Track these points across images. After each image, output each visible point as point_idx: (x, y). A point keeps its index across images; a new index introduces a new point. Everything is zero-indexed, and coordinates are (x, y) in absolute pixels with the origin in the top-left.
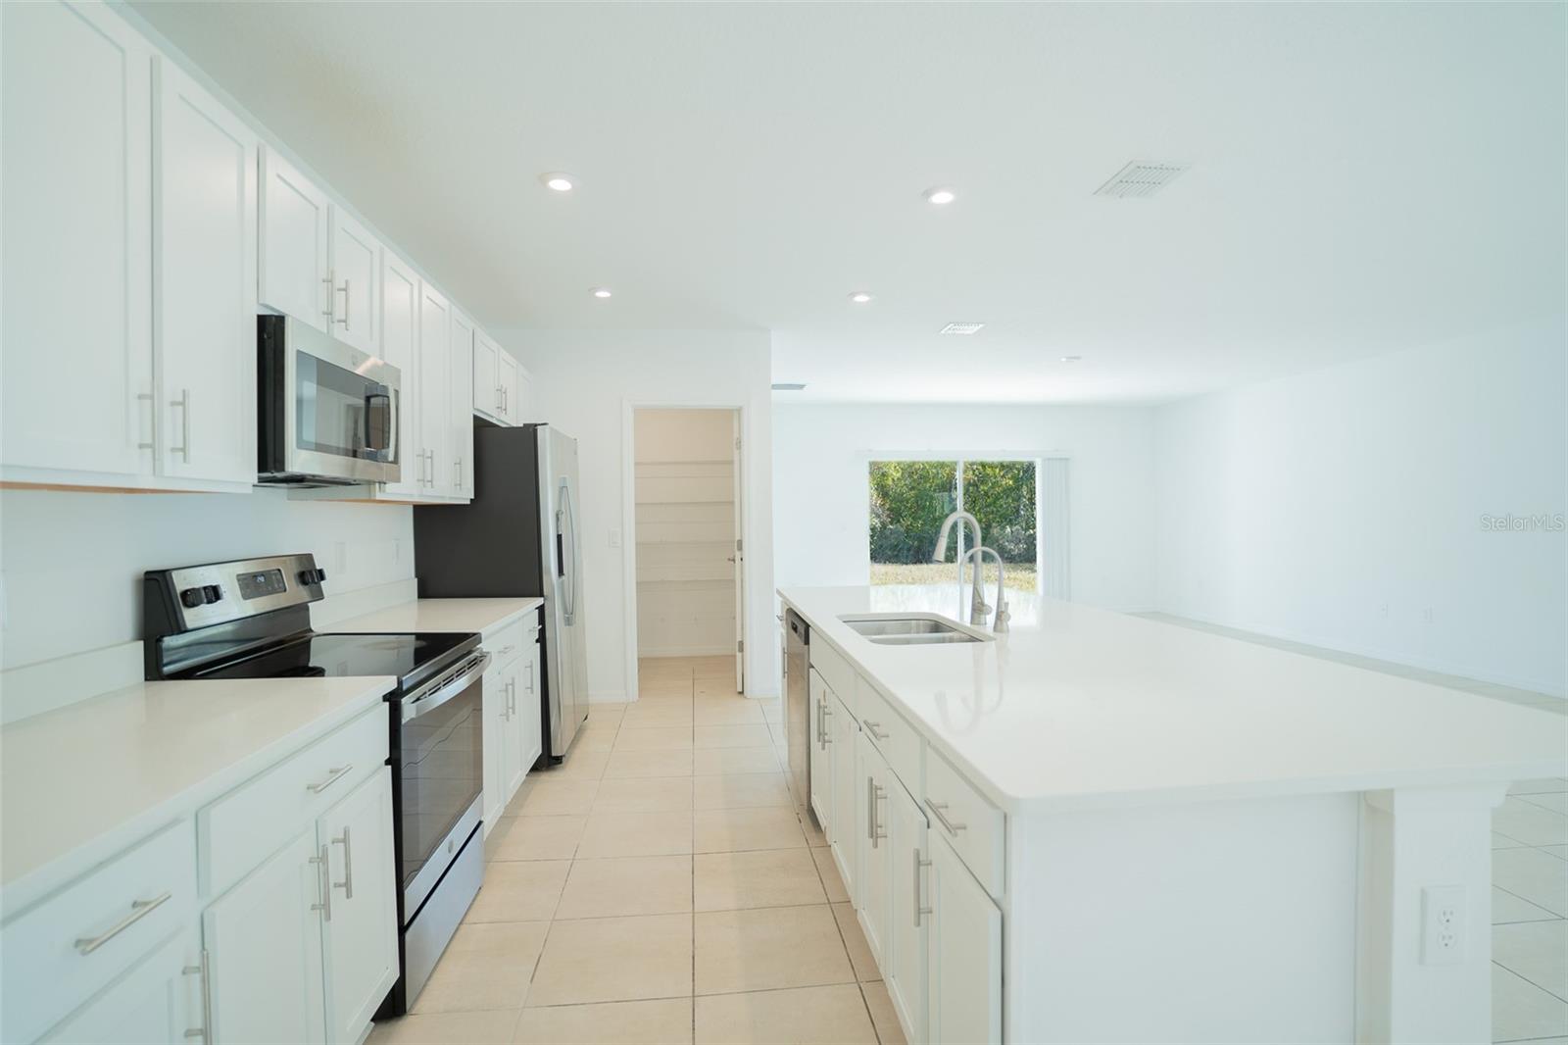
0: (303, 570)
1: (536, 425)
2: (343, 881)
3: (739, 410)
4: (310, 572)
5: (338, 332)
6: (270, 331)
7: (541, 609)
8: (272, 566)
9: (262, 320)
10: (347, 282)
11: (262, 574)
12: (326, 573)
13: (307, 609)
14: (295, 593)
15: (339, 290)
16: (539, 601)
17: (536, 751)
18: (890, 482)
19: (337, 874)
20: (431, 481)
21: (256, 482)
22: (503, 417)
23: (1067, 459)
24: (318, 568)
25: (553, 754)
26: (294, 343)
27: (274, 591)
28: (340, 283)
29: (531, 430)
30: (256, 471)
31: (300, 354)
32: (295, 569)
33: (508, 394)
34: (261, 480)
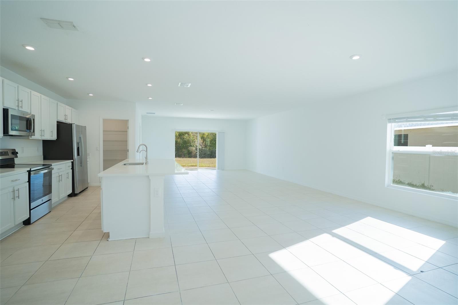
0: (13, 152)
1: (72, 124)
2: (18, 196)
3: (128, 120)
4: (15, 152)
5: (20, 109)
6: (6, 111)
7: (72, 163)
8: (6, 151)
9: (4, 109)
10: (22, 100)
11: (3, 152)
12: (18, 152)
13: (14, 159)
14: (10, 156)
15: (20, 101)
16: (72, 161)
17: (70, 191)
18: (205, 136)
19: (16, 195)
20: (44, 136)
21: (3, 136)
22: (66, 121)
23: (224, 132)
24: (17, 151)
25: (75, 193)
26: (10, 113)
27: (6, 155)
28: (20, 100)
29: (71, 125)
30: (3, 134)
31: (11, 115)
32: (12, 152)
33: (68, 116)
34: (4, 135)
